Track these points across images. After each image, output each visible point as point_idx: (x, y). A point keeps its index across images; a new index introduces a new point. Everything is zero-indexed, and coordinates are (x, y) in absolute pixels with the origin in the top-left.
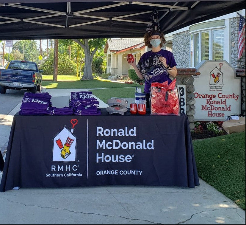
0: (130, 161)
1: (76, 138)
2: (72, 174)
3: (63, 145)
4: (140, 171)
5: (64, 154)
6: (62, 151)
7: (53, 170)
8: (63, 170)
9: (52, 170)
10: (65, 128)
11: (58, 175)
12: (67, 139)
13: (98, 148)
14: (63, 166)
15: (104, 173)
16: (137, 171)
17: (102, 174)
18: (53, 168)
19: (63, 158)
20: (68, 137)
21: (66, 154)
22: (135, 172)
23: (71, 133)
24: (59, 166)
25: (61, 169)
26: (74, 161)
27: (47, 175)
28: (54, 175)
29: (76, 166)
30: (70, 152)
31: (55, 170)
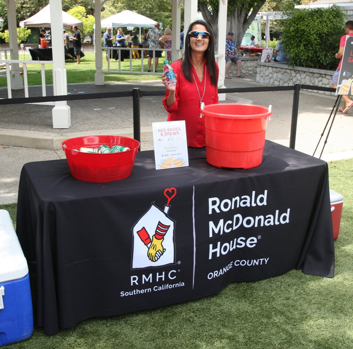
0: (254, 245)
1: (173, 223)
2: (167, 286)
3: (151, 239)
4: (265, 259)
5: (153, 254)
6: (149, 249)
7: (134, 283)
8: (151, 281)
9: (132, 284)
10: (153, 206)
11: (142, 291)
12: (158, 227)
13: (211, 235)
14: (151, 275)
15: (220, 274)
16: (262, 260)
17: (216, 276)
18: (134, 280)
19: (153, 261)
20: (159, 222)
21: (156, 253)
22: (259, 260)
23: (165, 213)
24: (144, 276)
25: (147, 280)
26: (171, 264)
27: (123, 294)
28: (136, 292)
29: (175, 271)
30: (163, 249)
31: (137, 284)
